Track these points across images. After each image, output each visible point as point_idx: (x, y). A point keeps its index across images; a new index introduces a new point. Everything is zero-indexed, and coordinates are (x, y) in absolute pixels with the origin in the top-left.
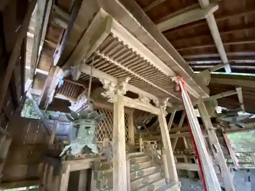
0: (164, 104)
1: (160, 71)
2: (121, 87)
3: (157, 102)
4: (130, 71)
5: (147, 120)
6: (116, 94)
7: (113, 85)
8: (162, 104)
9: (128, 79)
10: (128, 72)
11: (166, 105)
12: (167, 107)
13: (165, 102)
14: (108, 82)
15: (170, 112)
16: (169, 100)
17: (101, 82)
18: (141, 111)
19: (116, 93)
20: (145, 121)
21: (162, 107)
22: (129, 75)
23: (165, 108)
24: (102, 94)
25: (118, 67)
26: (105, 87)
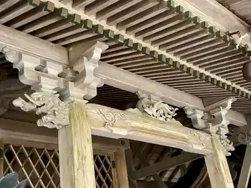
0: (220, 118)
1: (195, 19)
2: (78, 77)
3: (199, 115)
4: (103, 23)
5: (175, 172)
6: (62, 98)
7: (54, 70)
8: (213, 119)
9: (98, 50)
10: (95, 28)
11: (225, 122)
12: (230, 126)
13: (223, 112)
14: (36, 63)
15: (241, 142)
16: (232, 104)
17: (10, 64)
18: (152, 146)
19: (62, 95)
20: (167, 175)
21: (213, 129)
22: (100, 36)
23: (225, 131)
24: (18, 103)
25: (64, 15)
26: (26, 78)
